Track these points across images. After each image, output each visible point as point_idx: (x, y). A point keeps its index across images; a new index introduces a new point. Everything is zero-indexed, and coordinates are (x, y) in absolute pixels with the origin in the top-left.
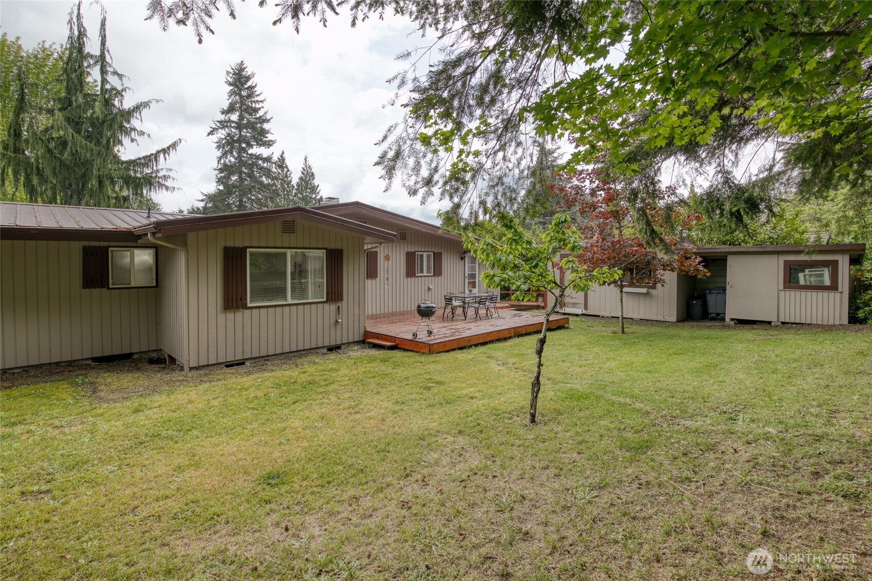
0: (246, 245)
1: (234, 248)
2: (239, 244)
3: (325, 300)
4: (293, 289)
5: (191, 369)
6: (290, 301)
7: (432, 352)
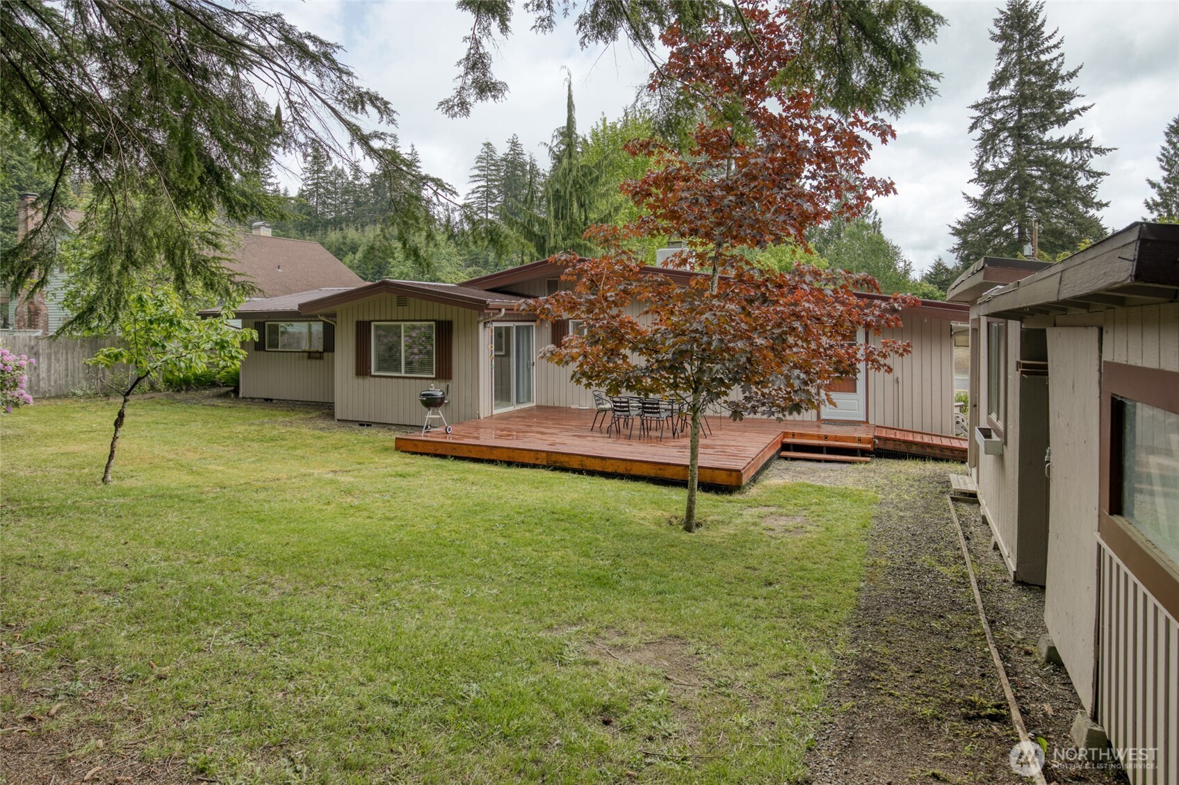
0: (372, 318)
1: (363, 322)
2: (366, 319)
3: (434, 376)
4: (407, 365)
5: (338, 420)
6: (403, 374)
7: (397, 449)
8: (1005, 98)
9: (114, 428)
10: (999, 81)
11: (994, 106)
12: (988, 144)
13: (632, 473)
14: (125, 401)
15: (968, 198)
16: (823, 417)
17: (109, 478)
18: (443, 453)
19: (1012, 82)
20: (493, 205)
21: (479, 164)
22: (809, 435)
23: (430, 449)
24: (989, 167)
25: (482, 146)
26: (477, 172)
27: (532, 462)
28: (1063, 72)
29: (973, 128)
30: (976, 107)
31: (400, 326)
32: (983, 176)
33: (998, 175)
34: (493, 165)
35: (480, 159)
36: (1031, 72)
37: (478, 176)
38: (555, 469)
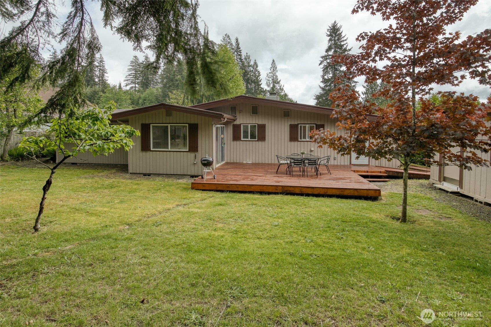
0: (150, 122)
1: (146, 124)
2: (147, 122)
3: (188, 150)
4: (171, 144)
5: (130, 173)
6: (170, 150)
7: (193, 188)
8: (330, 55)
9: (43, 191)
10: (329, 49)
11: (327, 57)
12: (325, 70)
13: (327, 194)
14: (53, 173)
15: (321, 87)
16: (352, 163)
17: (39, 226)
18: (222, 189)
19: (333, 50)
20: (138, 81)
21: (132, 64)
22: (360, 171)
23: (214, 188)
24: (326, 77)
25: (133, 57)
26: (131, 67)
27: (274, 191)
28: (348, 49)
29: (320, 64)
30: (322, 57)
31: (167, 127)
32: (325, 81)
33: (328, 80)
34: (138, 65)
35: (132, 62)
36: (338, 48)
37: (131, 69)
38: (287, 194)
